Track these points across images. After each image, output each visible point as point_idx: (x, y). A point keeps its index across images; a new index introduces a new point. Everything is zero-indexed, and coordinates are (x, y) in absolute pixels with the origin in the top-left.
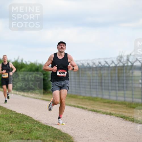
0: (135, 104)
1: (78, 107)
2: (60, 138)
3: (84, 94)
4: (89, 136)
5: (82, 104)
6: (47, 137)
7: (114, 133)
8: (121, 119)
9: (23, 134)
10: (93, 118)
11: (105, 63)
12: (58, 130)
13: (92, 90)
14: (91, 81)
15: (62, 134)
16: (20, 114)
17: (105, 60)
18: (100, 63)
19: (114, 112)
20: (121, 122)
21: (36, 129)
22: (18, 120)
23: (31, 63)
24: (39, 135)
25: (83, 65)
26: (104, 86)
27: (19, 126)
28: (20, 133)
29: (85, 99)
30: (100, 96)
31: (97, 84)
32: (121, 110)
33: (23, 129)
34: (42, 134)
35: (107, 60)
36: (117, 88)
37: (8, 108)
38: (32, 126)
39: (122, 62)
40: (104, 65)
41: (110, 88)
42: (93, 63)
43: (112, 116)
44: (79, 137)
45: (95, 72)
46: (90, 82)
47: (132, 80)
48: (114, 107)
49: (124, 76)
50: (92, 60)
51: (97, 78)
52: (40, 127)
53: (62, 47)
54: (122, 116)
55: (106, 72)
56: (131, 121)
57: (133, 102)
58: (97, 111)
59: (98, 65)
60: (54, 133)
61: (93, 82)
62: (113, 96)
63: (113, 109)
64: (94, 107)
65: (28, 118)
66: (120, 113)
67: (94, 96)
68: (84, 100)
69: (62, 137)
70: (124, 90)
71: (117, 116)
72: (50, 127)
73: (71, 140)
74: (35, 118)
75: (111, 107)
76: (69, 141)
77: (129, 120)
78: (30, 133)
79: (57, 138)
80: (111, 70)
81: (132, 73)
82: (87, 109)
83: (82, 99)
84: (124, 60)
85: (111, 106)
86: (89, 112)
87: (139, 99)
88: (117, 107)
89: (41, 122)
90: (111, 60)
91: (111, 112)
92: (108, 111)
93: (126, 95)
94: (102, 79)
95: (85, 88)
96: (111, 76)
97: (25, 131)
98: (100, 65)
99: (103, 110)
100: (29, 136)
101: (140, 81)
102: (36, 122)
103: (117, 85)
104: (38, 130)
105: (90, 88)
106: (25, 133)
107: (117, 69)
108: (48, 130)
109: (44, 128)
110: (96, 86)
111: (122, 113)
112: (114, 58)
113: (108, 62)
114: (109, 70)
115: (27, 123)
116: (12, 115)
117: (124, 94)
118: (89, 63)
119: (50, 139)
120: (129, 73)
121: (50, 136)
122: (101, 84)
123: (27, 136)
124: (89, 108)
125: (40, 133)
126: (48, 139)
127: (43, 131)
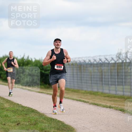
1: (80, 101)
2: (63, 129)
3: (85, 89)
4: (91, 128)
5: (84, 98)
7: (113, 125)
8: (120, 111)
9: (29, 125)
10: (94, 111)
11: (105, 59)
12: (61, 122)
13: (93, 85)
14: (93, 76)
15: (65, 125)
16: (26, 107)
17: (105, 57)
18: (100, 60)
19: (114, 106)
20: (120, 114)
21: (41, 121)
22: (24, 112)
24: (44, 127)
25: (85, 61)
26: (104, 81)
27: (25, 119)
28: (26, 125)
29: (87, 93)
30: (100, 91)
31: (98, 79)
32: (120, 104)
33: (29, 121)
34: (47, 126)
35: (107, 57)
36: (116, 83)
37: (15, 102)
38: (37, 118)
40: (105, 62)
41: (110, 83)
42: (94, 59)
43: (111, 109)
44: (81, 129)
45: (96, 68)
46: (91, 78)
48: (114, 101)
50: (93, 57)
51: (98, 74)
52: (45, 119)
53: (58, 43)
54: (121, 109)
55: (106, 68)
56: (130, 114)
57: (131, 96)
58: (97, 105)
59: (99, 62)
60: (58, 125)
61: (94, 78)
62: (112, 90)
63: (112, 103)
64: (95, 101)
65: (33, 111)
66: (119, 107)
67: (95, 90)
68: (85, 94)
69: (65, 129)
70: (123, 85)
71: (116, 109)
72: (54, 119)
74: (40, 111)
75: (110, 101)
77: (128, 113)
78: (35, 124)
79: (61, 130)
80: (111, 66)
81: (131, 69)
82: (88, 102)
83: (84, 93)
84: (122, 57)
85: (110, 99)
86: (91, 105)
88: (116, 100)
89: (46, 114)
90: (111, 57)
91: (110, 105)
92: (108, 105)
93: (125, 90)
94: (102, 75)
95: (87, 83)
96: (111, 72)
97: (31, 123)
98: (100, 62)
99: (103, 104)
100: (34, 128)
102: (41, 115)
103: (116, 80)
104: (43, 122)
105: (92, 83)
106: (31, 124)
107: (116, 65)
108: (52, 122)
109: (49, 121)
110: (97, 81)
111: (121, 106)
112: (114, 55)
113: (108, 59)
114: (109, 66)
115: (33, 115)
116: (19, 108)
117: (123, 88)
118: (90, 60)
119: (54, 130)
120: (127, 69)
121: (54, 127)
122: (101, 79)
123: (32, 128)
124: (90, 101)
125: (45, 125)
126: (52, 130)
127: (47, 123)
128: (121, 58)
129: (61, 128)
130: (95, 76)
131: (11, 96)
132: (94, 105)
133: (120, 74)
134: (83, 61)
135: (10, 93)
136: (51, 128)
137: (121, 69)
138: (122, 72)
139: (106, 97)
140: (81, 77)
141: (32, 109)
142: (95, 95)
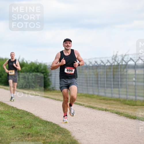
0: (129, 101)
2: (59, 132)
3: (81, 92)
4: (86, 131)
5: (79, 101)
6: (47, 132)
7: (109, 128)
8: (116, 114)
9: (24, 129)
10: (90, 114)
11: (101, 62)
12: (57, 125)
13: (88, 87)
14: (88, 79)
15: (60, 129)
16: (22, 110)
17: (101, 59)
18: (96, 62)
19: (109, 109)
20: (116, 117)
21: (36, 124)
22: (19, 115)
24: (39, 130)
26: (100, 84)
27: (20, 122)
28: (21, 128)
30: (96, 93)
31: (94, 82)
32: (116, 107)
33: (24, 125)
34: (42, 129)
35: (103, 60)
36: (112, 86)
37: (10, 105)
38: (32, 121)
40: (100, 64)
41: (106, 85)
43: (107, 112)
44: (76, 132)
45: (91, 71)
47: (126, 78)
48: (110, 104)
50: (89, 60)
51: (94, 76)
52: (40, 122)
53: (68, 44)
54: (117, 111)
55: (102, 70)
56: (126, 116)
57: (127, 98)
58: (93, 108)
59: (94, 64)
60: (53, 128)
61: (89, 80)
62: (108, 93)
63: (108, 106)
64: (90, 104)
65: (28, 114)
66: (115, 109)
67: (91, 93)
68: (81, 97)
69: (60, 132)
70: (119, 88)
71: (112, 112)
72: (49, 122)
73: (69, 135)
75: (106, 104)
76: (67, 135)
77: (124, 116)
78: (30, 128)
79: (56, 133)
80: (107, 69)
81: (126, 71)
82: (84, 105)
85: (106, 102)
86: (86, 108)
87: (133, 95)
88: (112, 103)
89: (41, 117)
90: (107, 59)
91: (106, 108)
92: (104, 107)
93: (121, 93)
94: (98, 78)
95: (82, 85)
96: (107, 75)
97: (26, 126)
98: (96, 64)
99: (99, 106)
100: (29, 131)
101: (134, 79)
102: (36, 118)
103: (112, 83)
104: (38, 125)
105: (87, 86)
106: (26, 127)
107: (112, 67)
108: (47, 125)
109: (44, 124)
111: (117, 109)
112: (110, 57)
114: (104, 69)
115: (28, 118)
116: (14, 111)
117: (119, 91)
118: (86, 62)
119: (49, 133)
120: (123, 71)
121: (50, 130)
122: (97, 82)
123: (27, 131)
124: (86, 104)
125: (40, 128)
126: (48, 133)
127: (43, 126)
128: (117, 60)
129: (56, 131)
130: (91, 79)
131: (12, 100)
132: (89, 107)
133: (115, 77)
135: (12, 98)
136: (46, 131)
137: (117, 72)
138: (118, 75)
139: (101, 99)
141: (27, 112)
142: (91, 98)
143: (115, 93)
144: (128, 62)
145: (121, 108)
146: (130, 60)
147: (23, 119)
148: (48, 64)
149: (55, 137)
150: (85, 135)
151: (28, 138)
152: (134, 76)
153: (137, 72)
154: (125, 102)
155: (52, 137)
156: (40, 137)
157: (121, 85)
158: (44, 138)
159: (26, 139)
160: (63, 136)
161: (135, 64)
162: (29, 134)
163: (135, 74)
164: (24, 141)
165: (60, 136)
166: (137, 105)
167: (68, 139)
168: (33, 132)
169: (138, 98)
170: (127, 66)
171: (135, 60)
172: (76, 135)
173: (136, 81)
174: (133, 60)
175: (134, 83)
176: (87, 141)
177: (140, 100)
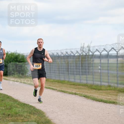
0: (95, 86)
1: (49, 88)
2: (35, 113)
3: (54, 78)
4: (58, 112)
5: (52, 86)
6: (24, 112)
7: (78, 109)
8: (84, 98)
9: (5, 110)
10: (62, 97)
11: (71, 52)
12: (33, 107)
13: (60, 74)
14: (60, 67)
15: (36, 110)
18: (67, 53)
19: (78, 93)
20: (84, 100)
21: (16, 106)
22: (1, 99)
23: (11, 53)
24: (18, 111)
25: (53, 54)
26: (70, 71)
27: (1, 104)
28: (2, 110)
29: (55, 82)
30: (67, 80)
31: (65, 69)
32: (84, 91)
33: (5, 106)
34: (21, 110)
35: (73, 51)
36: (81, 73)
38: (12, 104)
39: (85, 52)
40: (70, 54)
41: (75, 73)
42: (61, 52)
43: (76, 96)
44: (50, 113)
45: (63, 60)
48: (78, 88)
49: (86, 64)
50: (60, 50)
51: (65, 65)
52: (18, 104)
54: (85, 95)
55: (72, 60)
56: (92, 99)
57: (93, 84)
58: (64, 92)
59: (65, 54)
60: (30, 110)
61: (61, 68)
62: (77, 79)
63: (77, 90)
64: (62, 89)
65: (8, 97)
66: (83, 93)
67: (63, 79)
68: (54, 83)
69: (36, 113)
70: (86, 75)
71: (81, 95)
72: (26, 105)
73: (44, 115)
75: (76, 88)
76: (42, 115)
77: (91, 99)
78: (10, 109)
79: (33, 113)
80: (76, 58)
81: (93, 61)
82: (56, 90)
83: (53, 82)
85: (75, 87)
86: (58, 92)
87: (99, 81)
88: (80, 88)
89: (19, 100)
90: (76, 50)
91: (76, 92)
92: (74, 92)
93: (88, 79)
94: (68, 66)
95: (55, 73)
96: (76, 64)
97: (6, 108)
98: (67, 54)
99: (70, 91)
100: (9, 112)
101: (99, 67)
102: (15, 101)
103: (81, 70)
104: (17, 107)
105: (59, 73)
106: (6, 109)
107: (81, 57)
108: (25, 107)
109: (22, 106)
110: (64, 71)
111: (85, 93)
112: (79, 49)
113: (74, 52)
114: (74, 58)
115: (8, 101)
117: (87, 78)
118: (58, 53)
119: (27, 114)
120: (90, 60)
121: (27, 111)
122: (68, 70)
123: (7, 112)
124: (58, 89)
125: (19, 109)
126: (25, 114)
127: (21, 108)
128: (85, 51)
129: (32, 112)
130: (62, 67)
132: (61, 92)
133: (83, 65)
134: (52, 54)
137: (85, 61)
139: (71, 85)
140: (50, 68)
141: (7, 95)
142: (63, 83)
143: (83, 79)
144: (94, 52)
145: (89, 92)
146: (96, 51)
147: (4, 102)
148: (25, 55)
149: (32, 117)
150: (58, 115)
151: (9, 118)
152: (100, 64)
153: (102, 61)
154: (92, 87)
155: (29, 117)
156: (19, 118)
157: (88, 72)
158: (22, 118)
159: (6, 119)
160: (38, 117)
161: (101, 54)
162: (9, 115)
163: (101, 63)
164: (5, 120)
165: (36, 117)
166: (102, 90)
167: (42, 119)
168: (13, 113)
169: (103, 83)
170: (93, 56)
171: (101, 51)
172: (50, 116)
173: (101, 69)
174: (99, 51)
175: (99, 71)
176: (59, 120)
177: (104, 85)
